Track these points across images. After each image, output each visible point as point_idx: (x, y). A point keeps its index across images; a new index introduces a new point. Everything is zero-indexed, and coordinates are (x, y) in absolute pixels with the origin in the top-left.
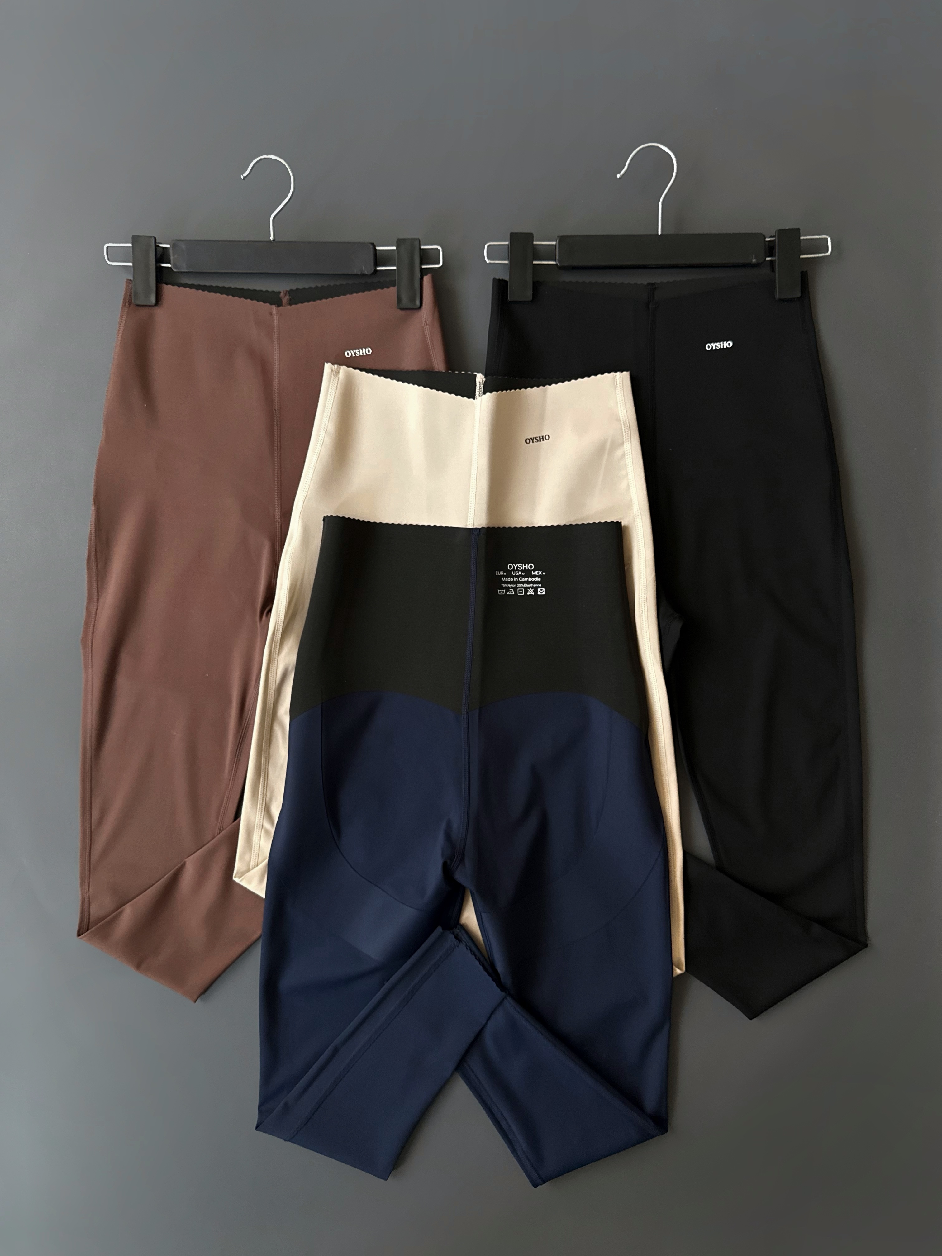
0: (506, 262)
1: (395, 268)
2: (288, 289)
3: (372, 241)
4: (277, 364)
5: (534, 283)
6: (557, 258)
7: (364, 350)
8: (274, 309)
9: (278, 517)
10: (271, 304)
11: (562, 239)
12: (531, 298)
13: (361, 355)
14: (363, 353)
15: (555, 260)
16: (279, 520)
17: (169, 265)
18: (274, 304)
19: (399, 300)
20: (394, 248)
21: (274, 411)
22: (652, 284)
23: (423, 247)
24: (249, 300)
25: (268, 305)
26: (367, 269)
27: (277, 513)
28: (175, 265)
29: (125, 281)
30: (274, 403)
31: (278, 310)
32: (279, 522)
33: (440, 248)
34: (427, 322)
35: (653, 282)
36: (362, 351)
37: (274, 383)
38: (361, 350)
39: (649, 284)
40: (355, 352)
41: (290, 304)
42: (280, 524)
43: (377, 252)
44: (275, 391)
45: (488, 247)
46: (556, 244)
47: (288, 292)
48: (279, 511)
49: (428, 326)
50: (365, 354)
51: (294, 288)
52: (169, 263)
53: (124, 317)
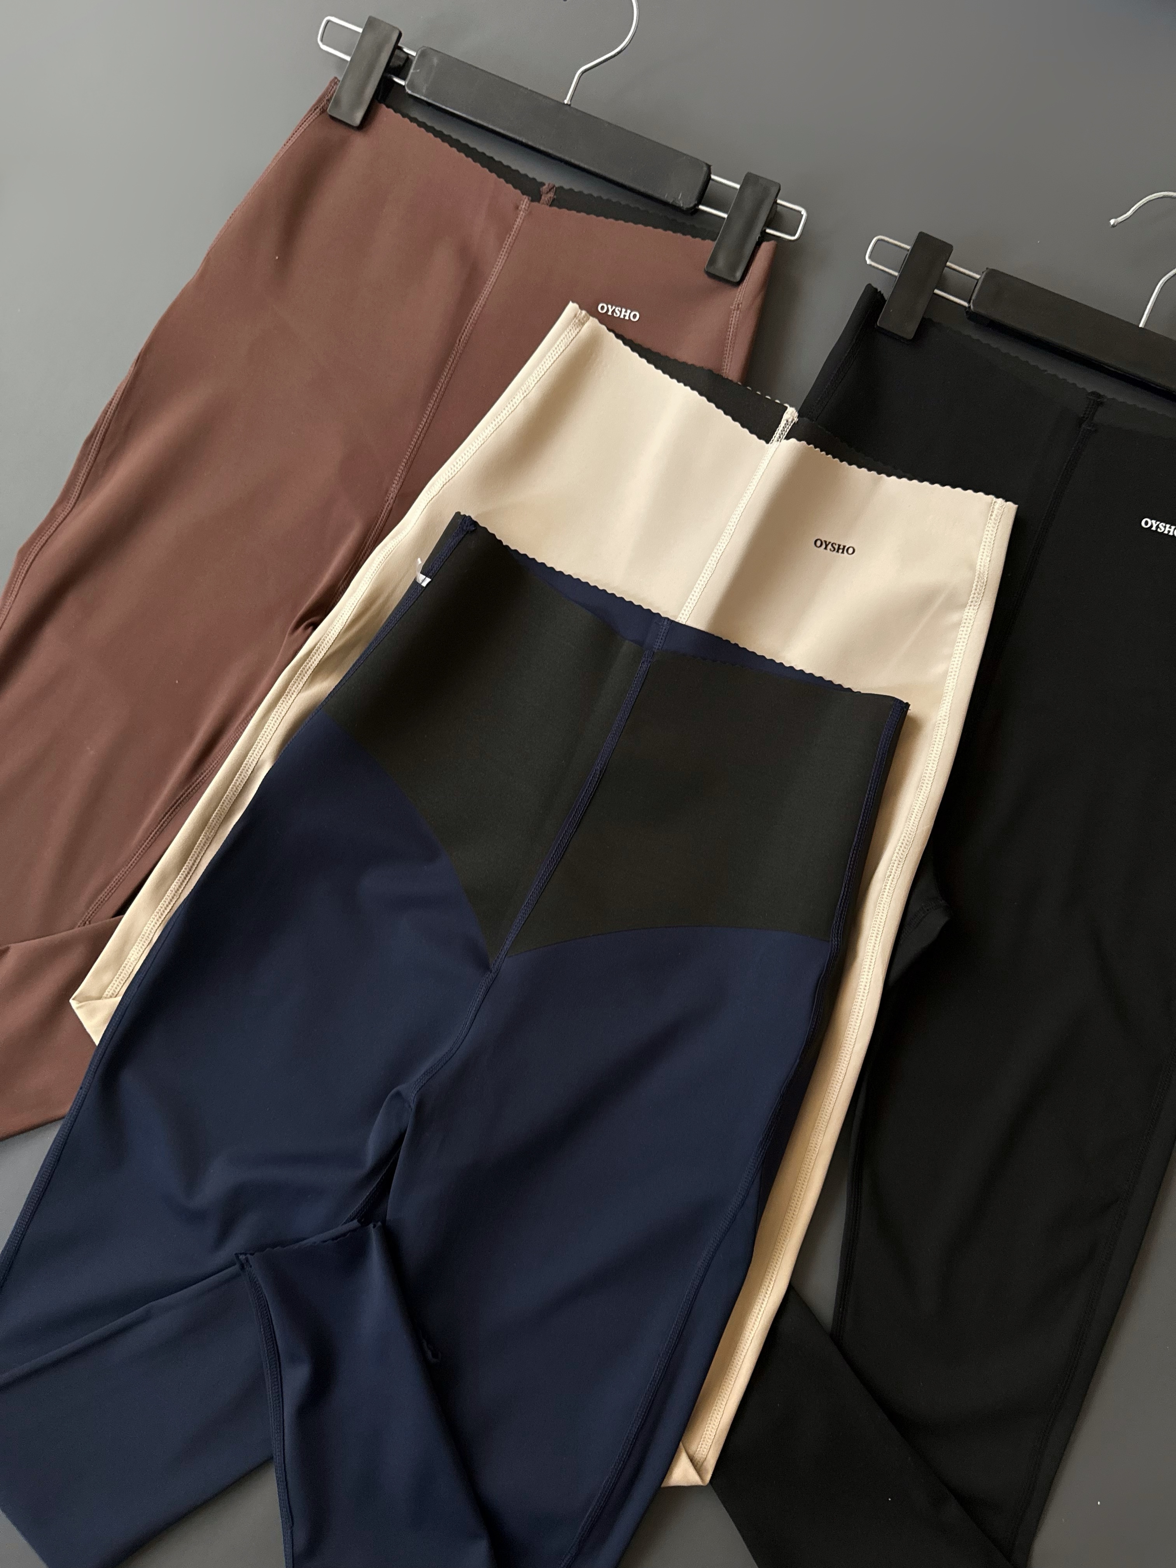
0: (896, 274)
1: (725, 216)
2: (557, 186)
3: (710, 164)
4: (493, 279)
5: (923, 318)
6: (973, 298)
7: (629, 311)
8: (525, 201)
9: (392, 495)
10: (523, 194)
11: (992, 275)
12: (911, 336)
13: (622, 317)
14: (625, 316)
15: (969, 302)
16: (392, 500)
17: (402, 83)
18: (528, 195)
19: (713, 261)
20: (738, 186)
21: (458, 342)
22: (1099, 396)
23: (779, 201)
24: (494, 175)
25: (518, 192)
26: (684, 200)
27: (392, 489)
28: (411, 85)
29: (331, 78)
30: (462, 331)
31: (529, 204)
32: (389, 504)
33: (804, 212)
34: (740, 305)
35: (1102, 394)
36: (626, 312)
37: (477, 303)
38: (624, 310)
39: (1093, 393)
40: (614, 310)
41: (551, 206)
42: (390, 506)
43: (711, 181)
44: (472, 315)
45: (878, 240)
46: (980, 278)
47: (555, 188)
48: (398, 487)
49: (738, 312)
50: (627, 318)
51: (567, 187)
52: (404, 79)
53: (306, 124)
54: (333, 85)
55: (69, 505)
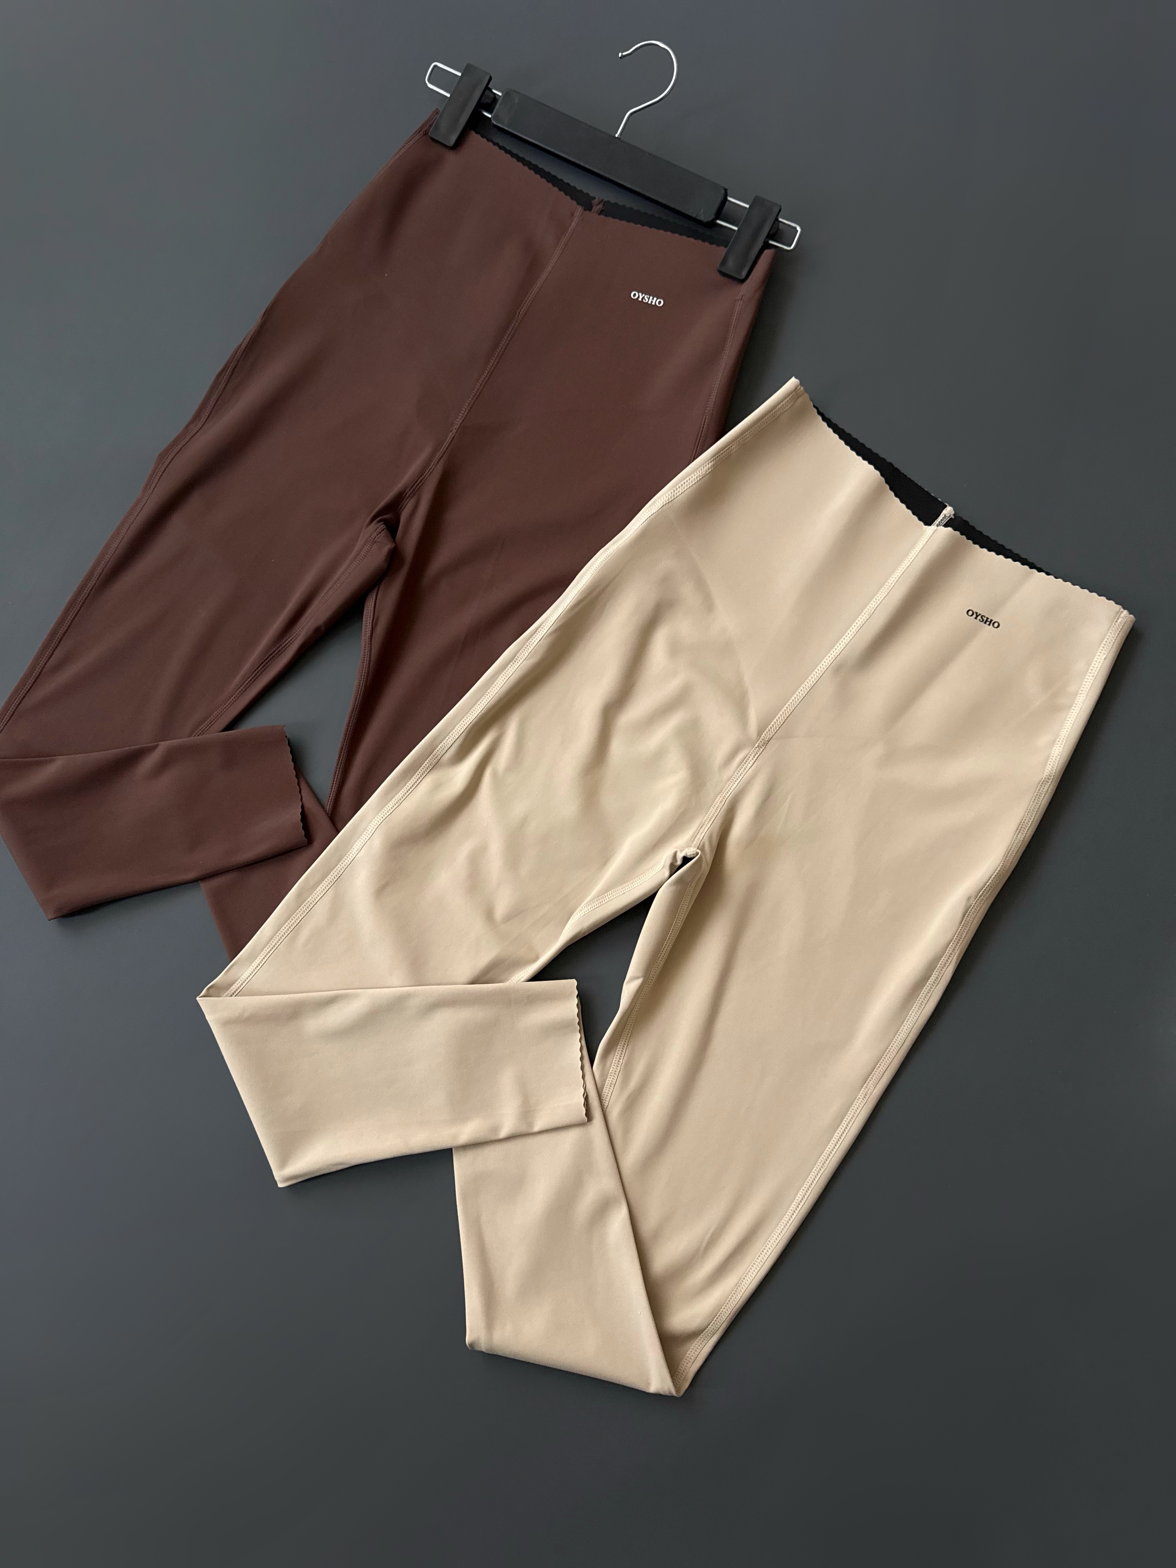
1: (736, 228)
2: (605, 200)
3: (726, 188)
4: (549, 268)
7: (655, 299)
8: (579, 210)
9: (456, 427)
10: (578, 204)
13: (650, 302)
14: (652, 302)
16: (455, 431)
17: (490, 116)
18: (582, 205)
19: (724, 262)
20: (747, 206)
21: (517, 314)
23: (780, 219)
24: (556, 189)
25: (574, 203)
26: (705, 215)
28: (496, 117)
29: (434, 109)
30: (523, 305)
31: (583, 213)
32: (453, 433)
33: (799, 229)
34: (744, 297)
36: (653, 299)
38: (651, 298)
40: (644, 297)
41: (599, 214)
43: (727, 202)
44: (531, 294)
47: (603, 202)
49: (742, 302)
50: (653, 303)
51: (613, 201)
52: (490, 112)
53: (412, 142)
54: (435, 114)
55: (201, 422)
